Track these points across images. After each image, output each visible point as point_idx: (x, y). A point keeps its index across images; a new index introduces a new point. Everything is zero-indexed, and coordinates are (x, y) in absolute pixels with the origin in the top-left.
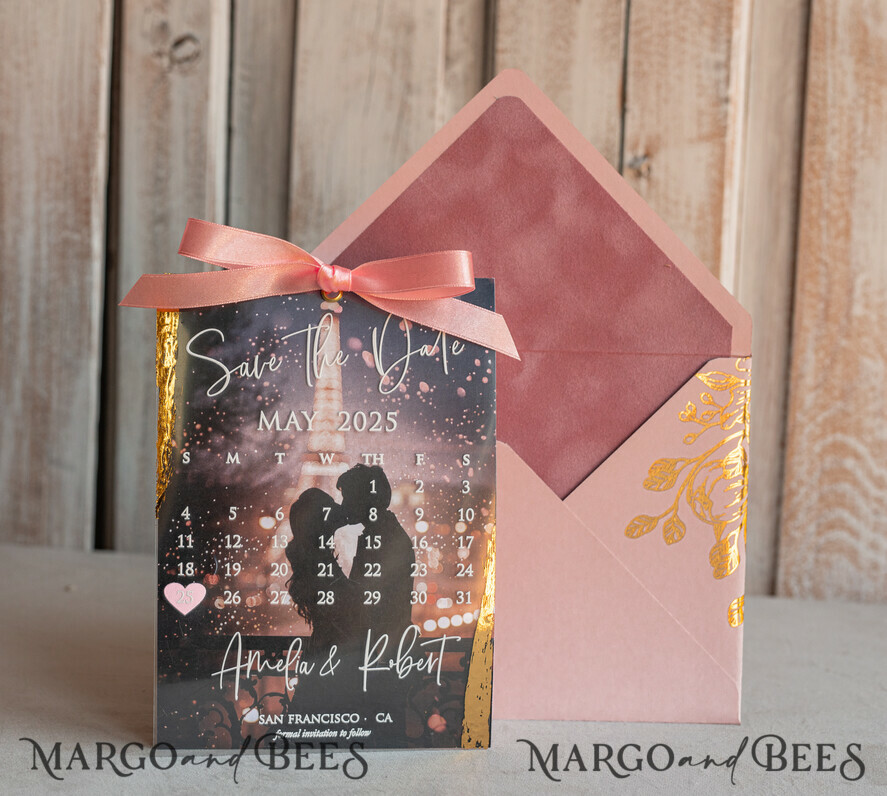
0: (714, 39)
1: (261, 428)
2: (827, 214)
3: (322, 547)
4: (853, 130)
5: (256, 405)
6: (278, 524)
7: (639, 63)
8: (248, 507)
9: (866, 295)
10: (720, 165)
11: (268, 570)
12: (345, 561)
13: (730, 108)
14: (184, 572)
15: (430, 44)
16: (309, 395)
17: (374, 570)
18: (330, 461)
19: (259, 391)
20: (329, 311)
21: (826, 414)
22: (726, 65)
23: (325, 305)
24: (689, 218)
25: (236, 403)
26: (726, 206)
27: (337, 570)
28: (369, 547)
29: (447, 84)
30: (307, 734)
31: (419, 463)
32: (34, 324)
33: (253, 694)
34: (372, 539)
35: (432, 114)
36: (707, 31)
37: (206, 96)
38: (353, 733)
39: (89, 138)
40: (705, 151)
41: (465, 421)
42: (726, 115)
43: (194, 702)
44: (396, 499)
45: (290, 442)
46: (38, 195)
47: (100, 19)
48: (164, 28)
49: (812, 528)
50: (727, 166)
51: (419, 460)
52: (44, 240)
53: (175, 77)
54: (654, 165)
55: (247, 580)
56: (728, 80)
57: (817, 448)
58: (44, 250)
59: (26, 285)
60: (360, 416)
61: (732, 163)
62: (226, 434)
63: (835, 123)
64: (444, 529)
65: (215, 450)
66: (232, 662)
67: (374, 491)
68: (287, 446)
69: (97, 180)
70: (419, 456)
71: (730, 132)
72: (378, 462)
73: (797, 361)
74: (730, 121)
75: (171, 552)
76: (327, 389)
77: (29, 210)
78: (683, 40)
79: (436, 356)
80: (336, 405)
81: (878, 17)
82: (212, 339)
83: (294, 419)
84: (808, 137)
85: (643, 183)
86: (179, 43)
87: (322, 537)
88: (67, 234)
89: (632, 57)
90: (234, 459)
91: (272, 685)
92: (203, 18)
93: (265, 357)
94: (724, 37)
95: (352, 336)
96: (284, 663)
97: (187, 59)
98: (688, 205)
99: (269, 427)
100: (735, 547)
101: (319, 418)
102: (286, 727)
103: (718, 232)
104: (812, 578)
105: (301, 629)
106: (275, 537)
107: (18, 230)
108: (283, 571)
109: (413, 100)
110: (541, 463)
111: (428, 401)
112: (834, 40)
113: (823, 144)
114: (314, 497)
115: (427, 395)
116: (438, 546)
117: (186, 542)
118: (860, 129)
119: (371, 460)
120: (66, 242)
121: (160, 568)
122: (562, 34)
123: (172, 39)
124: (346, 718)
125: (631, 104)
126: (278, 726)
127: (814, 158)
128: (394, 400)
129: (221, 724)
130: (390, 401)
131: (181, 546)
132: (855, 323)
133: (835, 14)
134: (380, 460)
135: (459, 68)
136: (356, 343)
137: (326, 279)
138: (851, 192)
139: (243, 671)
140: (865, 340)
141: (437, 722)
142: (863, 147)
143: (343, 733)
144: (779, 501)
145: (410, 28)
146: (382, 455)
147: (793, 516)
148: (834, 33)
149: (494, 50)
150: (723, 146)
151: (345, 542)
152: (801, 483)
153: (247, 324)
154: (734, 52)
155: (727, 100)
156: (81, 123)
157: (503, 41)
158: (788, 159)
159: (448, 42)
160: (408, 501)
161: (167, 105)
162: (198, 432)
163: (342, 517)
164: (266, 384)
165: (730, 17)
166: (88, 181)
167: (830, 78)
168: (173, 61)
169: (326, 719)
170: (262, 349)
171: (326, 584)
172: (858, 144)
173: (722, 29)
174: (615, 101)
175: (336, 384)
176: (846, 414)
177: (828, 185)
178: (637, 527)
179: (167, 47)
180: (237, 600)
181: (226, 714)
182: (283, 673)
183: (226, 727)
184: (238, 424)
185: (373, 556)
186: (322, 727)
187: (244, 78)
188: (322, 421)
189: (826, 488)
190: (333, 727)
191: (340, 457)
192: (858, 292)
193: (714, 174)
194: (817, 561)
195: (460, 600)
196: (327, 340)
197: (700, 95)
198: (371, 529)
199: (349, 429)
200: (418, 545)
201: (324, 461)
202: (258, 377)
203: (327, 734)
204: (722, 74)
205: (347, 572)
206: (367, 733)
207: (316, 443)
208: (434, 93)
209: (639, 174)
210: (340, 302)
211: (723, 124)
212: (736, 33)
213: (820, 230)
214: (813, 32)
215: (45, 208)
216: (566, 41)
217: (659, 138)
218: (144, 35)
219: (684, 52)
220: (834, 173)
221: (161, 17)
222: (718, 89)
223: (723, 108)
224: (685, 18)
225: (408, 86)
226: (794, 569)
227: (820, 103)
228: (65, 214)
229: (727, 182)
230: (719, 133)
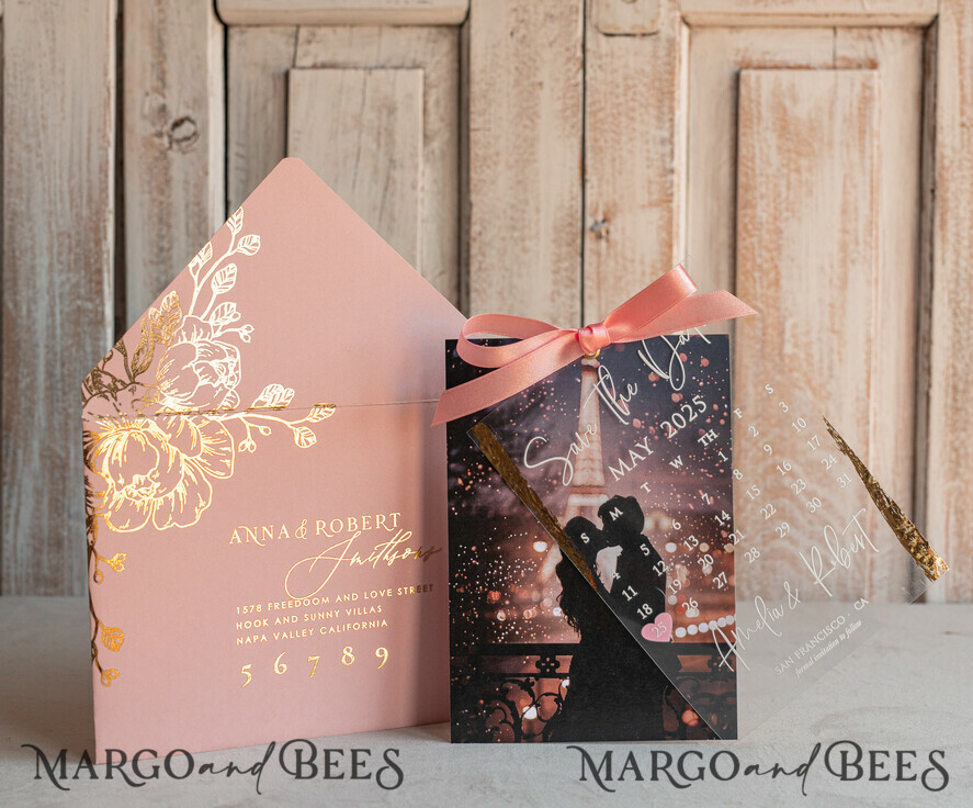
0: (659, 119)
2: (760, 268)
4: (779, 195)
7: (596, 140)
9: (794, 336)
10: (668, 227)
13: (675, 178)
15: (409, 124)
22: (671, 141)
24: (643, 273)
27: (600, 586)
29: (427, 160)
32: (50, 388)
35: (414, 187)
36: (653, 111)
37: (207, 173)
39: (100, 213)
40: (655, 215)
42: (672, 184)
46: (51, 265)
47: (107, 104)
48: (163, 109)
50: (674, 229)
52: (57, 311)
54: (612, 229)
56: (672, 153)
57: (760, 470)
58: (58, 318)
59: (42, 351)
61: (678, 226)
63: (763, 189)
69: (108, 252)
71: (675, 198)
74: (675, 189)
77: (42, 281)
78: (632, 119)
81: (795, 99)
84: (741, 202)
85: (603, 244)
86: (177, 124)
88: (79, 302)
89: (589, 135)
92: (200, 102)
94: (667, 118)
97: (187, 139)
98: (642, 263)
107: (33, 301)
109: (396, 174)
112: (759, 119)
113: (754, 207)
118: (784, 196)
120: (79, 310)
122: (527, 114)
123: (171, 122)
125: (590, 175)
127: (747, 220)
132: (787, 360)
133: (759, 96)
135: (436, 145)
138: (779, 248)
140: (796, 374)
142: (787, 210)
145: (392, 110)
148: (759, 112)
149: (468, 129)
150: (670, 211)
152: (748, 500)
154: (676, 129)
155: (672, 171)
156: (90, 201)
157: (476, 121)
158: (725, 221)
159: (425, 122)
161: (168, 182)
163: (604, 540)
165: (672, 99)
166: (99, 253)
167: (757, 151)
168: (172, 141)
172: (783, 206)
173: (666, 110)
174: (577, 173)
176: (783, 439)
177: (760, 242)
179: (167, 128)
187: (238, 155)
192: (788, 335)
193: (664, 235)
194: (763, 567)
197: (649, 167)
204: (667, 148)
208: (416, 167)
209: (599, 237)
211: (669, 192)
212: (677, 113)
213: (755, 282)
214: (741, 112)
215: (58, 279)
216: (532, 121)
217: (615, 204)
218: (144, 117)
219: (634, 130)
220: (764, 232)
221: (161, 100)
222: (664, 161)
223: (669, 177)
224: (634, 100)
225: (392, 161)
226: (745, 575)
227: (750, 172)
228: (77, 285)
229: (675, 242)
230: (667, 199)
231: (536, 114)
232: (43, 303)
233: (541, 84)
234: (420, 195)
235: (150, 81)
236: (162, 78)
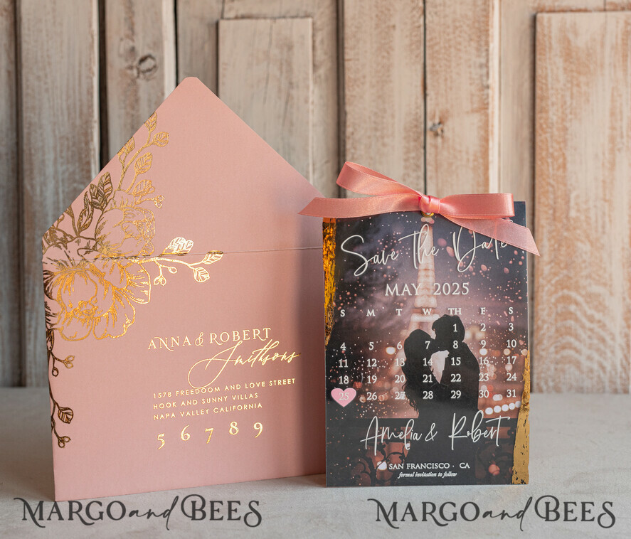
1: (387, 295)
3: (425, 365)
5: (383, 280)
6: (397, 351)
8: (379, 341)
11: (392, 379)
12: (438, 373)
14: (343, 382)
16: (414, 274)
17: (457, 378)
18: (429, 313)
19: (384, 272)
20: (426, 223)
23: (424, 219)
25: (371, 279)
27: (434, 378)
28: (453, 364)
30: (418, 475)
31: (482, 313)
33: (383, 453)
34: (455, 359)
38: (446, 474)
41: (509, 288)
43: (348, 458)
44: (468, 335)
45: (404, 302)
51: (482, 311)
55: (379, 385)
60: (447, 285)
62: (366, 298)
64: (497, 353)
65: (359, 307)
66: (372, 434)
67: (455, 331)
68: (402, 304)
70: (482, 309)
72: (458, 313)
75: (333, 369)
76: (426, 270)
79: (491, 249)
80: (431, 279)
82: (356, 240)
83: (406, 288)
87: (425, 359)
90: (371, 313)
91: (395, 447)
93: (388, 252)
95: (440, 237)
96: (404, 434)
99: (392, 293)
101: (421, 287)
102: (405, 471)
105: (412, 414)
106: (397, 360)
108: (401, 379)
111: (486, 276)
114: (419, 335)
115: (485, 273)
116: (493, 364)
117: (344, 364)
119: (454, 312)
121: (328, 379)
124: (442, 466)
126: (401, 470)
128: (466, 276)
129: (364, 471)
130: (463, 276)
131: (341, 366)
134: (458, 312)
136: (442, 242)
137: (425, 205)
139: (379, 439)
141: (494, 469)
143: (440, 475)
146: (460, 309)
151: (438, 362)
153: (377, 231)
160: (475, 336)
162: (348, 296)
163: (436, 347)
164: (389, 267)
169: (429, 466)
170: (386, 246)
171: (428, 387)
175: (431, 267)
180: (375, 397)
181: (367, 465)
182: (403, 441)
183: (368, 474)
184: (372, 292)
185: (456, 370)
186: (427, 471)
188: (423, 289)
190: (434, 471)
191: (434, 311)
195: (509, 395)
196: (425, 240)
198: (453, 353)
199: (440, 294)
200: (483, 362)
201: (425, 313)
202: (385, 264)
203: (430, 475)
205: (439, 380)
206: (455, 475)
207: (419, 302)
210: (433, 217)
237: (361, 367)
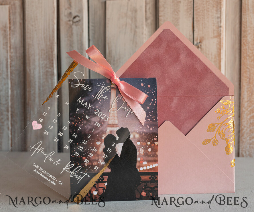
0: (217, 11)
2: (249, 55)
7: (197, 18)
8: (93, 139)
10: (220, 44)
11: (99, 155)
12: (119, 153)
13: (222, 29)
15: (141, 15)
19: (95, 109)
21: (251, 108)
22: (220, 17)
23: (112, 86)
24: (212, 58)
25: (89, 112)
26: (222, 55)
29: (146, 25)
32: (40, 94)
33: (95, 187)
35: (143, 34)
36: (215, 9)
37: (83, 31)
39: (52, 44)
40: (215, 40)
41: (149, 115)
42: (221, 30)
45: (104, 122)
46: (39, 59)
47: (54, 12)
48: (70, 14)
49: (248, 138)
50: (222, 44)
52: (41, 71)
53: (74, 27)
54: (202, 45)
55: (93, 158)
56: (221, 21)
57: (249, 117)
58: (41, 74)
59: (37, 83)
61: (223, 43)
62: (87, 120)
63: (249, 31)
64: (144, 144)
65: (84, 125)
69: (55, 55)
71: (222, 35)
73: (242, 94)
74: (222, 32)
75: (73, 151)
77: (37, 63)
78: (208, 11)
80: (115, 112)
86: (75, 17)
88: (47, 69)
89: (195, 16)
91: (100, 185)
92: (81, 11)
94: (219, 10)
95: (119, 94)
97: (77, 22)
98: (212, 55)
100: (232, 146)
103: (220, 61)
104: (249, 152)
107: (34, 69)
109: (137, 30)
110: (179, 126)
112: (248, 10)
113: (246, 37)
116: (143, 148)
120: (47, 71)
121: (70, 156)
122: (176, 11)
123: (73, 17)
125: (195, 29)
127: (244, 41)
129: (87, 195)
133: (248, 3)
135: (149, 21)
141: (144, 194)
144: (239, 132)
145: (136, 11)
147: (243, 135)
148: (248, 8)
149: (158, 16)
150: (220, 39)
151: (119, 148)
152: (245, 127)
153: (92, 91)
154: (222, 14)
155: (221, 27)
156: (50, 40)
157: (161, 14)
158: (237, 41)
159: (146, 15)
160: (135, 137)
161: (72, 34)
162: (79, 120)
164: (97, 107)
165: (221, 5)
166: (52, 55)
167: (248, 20)
168: (73, 22)
173: (219, 8)
174: (191, 28)
175: (115, 106)
177: (249, 48)
178: (205, 142)
179: (72, 19)
183: (89, 196)
187: (92, 26)
189: (251, 128)
191: (117, 126)
193: (218, 46)
194: (250, 147)
197: (213, 26)
204: (219, 20)
205: (119, 155)
207: (110, 122)
208: (143, 28)
209: (198, 47)
211: (220, 33)
212: (222, 9)
213: (247, 60)
214: (243, 8)
215: (41, 62)
216: (177, 13)
217: (203, 37)
218: (65, 16)
219: (209, 14)
220: (250, 45)
221: (70, 11)
222: (218, 24)
223: (220, 29)
224: (209, 5)
225: (136, 27)
226: (244, 149)
227: (245, 26)
228: (46, 64)
229: (222, 48)
230: (219, 35)
231: (179, 11)
232: (37, 70)
233: (180, 2)
234: (144, 36)
235: (67, 6)
236: (70, 4)
237: (85, 151)
